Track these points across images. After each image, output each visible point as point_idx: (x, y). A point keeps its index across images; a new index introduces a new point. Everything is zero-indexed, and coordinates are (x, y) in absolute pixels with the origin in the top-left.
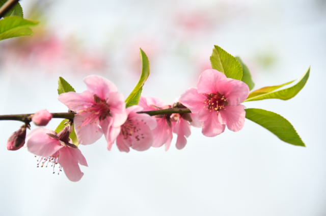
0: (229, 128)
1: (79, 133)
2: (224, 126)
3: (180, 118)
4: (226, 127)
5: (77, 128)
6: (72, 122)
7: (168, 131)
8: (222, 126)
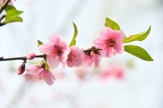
0: (118, 53)
1: (49, 63)
2: (115, 52)
3: (95, 54)
4: (116, 53)
5: (48, 61)
6: (45, 59)
7: (90, 60)
8: (114, 53)
